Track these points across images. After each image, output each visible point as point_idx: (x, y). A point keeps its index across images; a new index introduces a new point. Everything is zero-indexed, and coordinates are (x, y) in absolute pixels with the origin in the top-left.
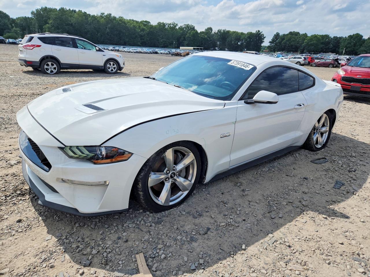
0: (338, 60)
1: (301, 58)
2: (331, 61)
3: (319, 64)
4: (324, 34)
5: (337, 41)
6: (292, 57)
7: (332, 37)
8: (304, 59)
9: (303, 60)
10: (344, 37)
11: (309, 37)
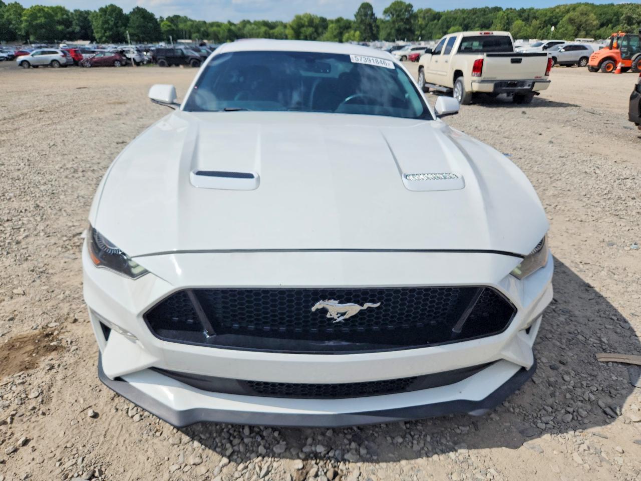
0: (124, 53)
1: (55, 53)
2: (113, 55)
3: (96, 62)
4: (54, 5)
5: (84, 17)
6: (37, 52)
7: (72, 11)
8: (62, 54)
9: (63, 56)
10: (93, 11)
11: (28, 10)
